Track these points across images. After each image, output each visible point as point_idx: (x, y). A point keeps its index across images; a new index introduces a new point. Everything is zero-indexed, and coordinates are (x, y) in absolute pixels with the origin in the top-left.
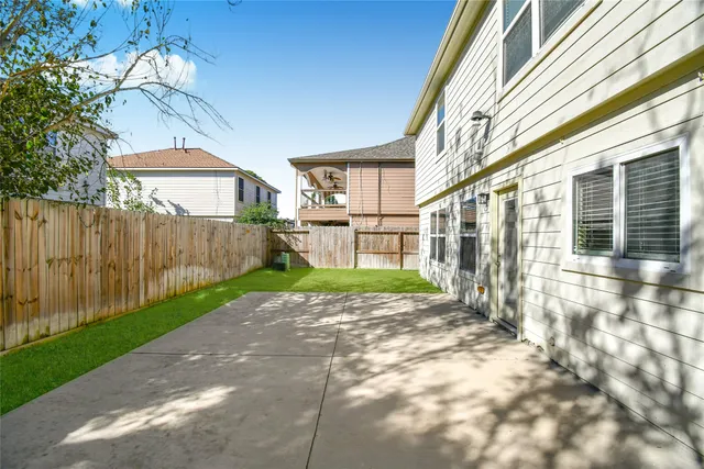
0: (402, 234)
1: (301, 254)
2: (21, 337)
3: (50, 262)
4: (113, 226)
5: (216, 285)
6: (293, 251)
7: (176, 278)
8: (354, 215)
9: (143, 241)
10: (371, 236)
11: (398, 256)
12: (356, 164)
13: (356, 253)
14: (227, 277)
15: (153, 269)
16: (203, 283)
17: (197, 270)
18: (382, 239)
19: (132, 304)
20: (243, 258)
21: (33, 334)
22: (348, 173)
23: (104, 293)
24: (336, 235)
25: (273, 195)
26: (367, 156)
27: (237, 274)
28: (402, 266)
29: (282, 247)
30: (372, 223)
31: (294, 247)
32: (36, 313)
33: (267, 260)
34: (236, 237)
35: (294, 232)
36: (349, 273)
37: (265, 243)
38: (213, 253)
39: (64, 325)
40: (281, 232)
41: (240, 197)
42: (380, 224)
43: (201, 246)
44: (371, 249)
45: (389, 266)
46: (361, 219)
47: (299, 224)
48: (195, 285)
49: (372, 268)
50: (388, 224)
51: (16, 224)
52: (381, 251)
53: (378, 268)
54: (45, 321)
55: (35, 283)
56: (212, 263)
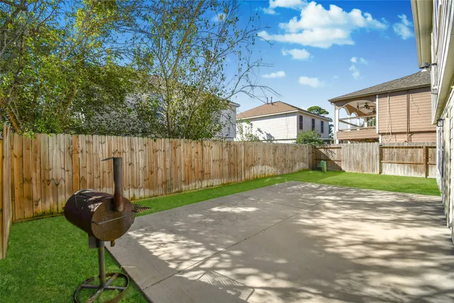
0: (427, 148)
1: (336, 162)
2: (206, 185)
3: (213, 161)
4: (232, 148)
5: (277, 176)
6: (330, 160)
7: (258, 170)
8: (383, 134)
9: (243, 154)
10: (395, 150)
11: (423, 167)
12: (384, 95)
13: (381, 163)
14: (285, 173)
15: (247, 165)
16: (271, 174)
17: (267, 167)
18: (407, 152)
19: (239, 179)
20: (295, 163)
21: (209, 185)
22: (377, 103)
23: (230, 174)
24: (363, 150)
25: (325, 123)
26: (395, 87)
27: (290, 172)
28: (427, 174)
29: (322, 157)
30: (401, 140)
31: (330, 157)
32: (210, 178)
33: (313, 164)
34: (290, 152)
35: (330, 148)
36: (375, 177)
37: (311, 155)
38: (276, 160)
39: (217, 184)
40: (321, 148)
41: (300, 126)
42: (409, 140)
43: (270, 156)
44: (395, 161)
45: (413, 174)
46: (390, 136)
47: (337, 142)
48: (266, 175)
49: (396, 174)
50: (416, 139)
51: (204, 148)
52: (405, 162)
53: (402, 175)
54: (212, 181)
55: (210, 168)
56: (275, 165)
